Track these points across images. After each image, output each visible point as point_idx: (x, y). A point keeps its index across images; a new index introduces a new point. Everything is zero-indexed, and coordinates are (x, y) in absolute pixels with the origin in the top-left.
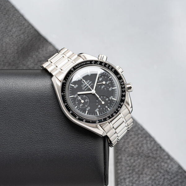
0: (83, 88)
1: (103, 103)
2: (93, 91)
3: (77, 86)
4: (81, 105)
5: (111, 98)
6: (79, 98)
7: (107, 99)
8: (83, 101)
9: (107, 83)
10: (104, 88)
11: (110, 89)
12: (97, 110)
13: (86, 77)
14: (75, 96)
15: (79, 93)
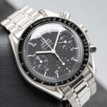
1: (64, 64)
2: (53, 51)
4: (39, 66)
5: (73, 59)
6: (38, 58)
7: (68, 60)
8: (41, 62)
9: (69, 42)
10: (65, 48)
11: (72, 49)
12: (57, 72)
13: (46, 36)
14: (34, 56)
15: (38, 52)
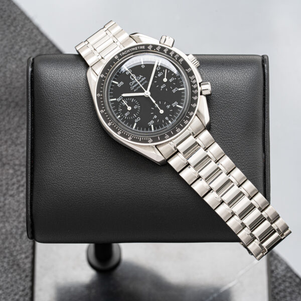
0: (132, 88)
1: (162, 112)
2: (147, 93)
3: (122, 83)
4: (126, 114)
5: (175, 104)
6: (125, 103)
7: (168, 107)
8: (129, 108)
9: (171, 80)
10: (164, 88)
11: (174, 91)
12: (151, 123)
13: (136, 70)
14: (119, 100)
15: (124, 95)
